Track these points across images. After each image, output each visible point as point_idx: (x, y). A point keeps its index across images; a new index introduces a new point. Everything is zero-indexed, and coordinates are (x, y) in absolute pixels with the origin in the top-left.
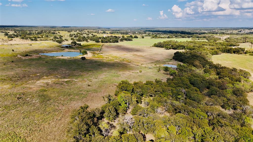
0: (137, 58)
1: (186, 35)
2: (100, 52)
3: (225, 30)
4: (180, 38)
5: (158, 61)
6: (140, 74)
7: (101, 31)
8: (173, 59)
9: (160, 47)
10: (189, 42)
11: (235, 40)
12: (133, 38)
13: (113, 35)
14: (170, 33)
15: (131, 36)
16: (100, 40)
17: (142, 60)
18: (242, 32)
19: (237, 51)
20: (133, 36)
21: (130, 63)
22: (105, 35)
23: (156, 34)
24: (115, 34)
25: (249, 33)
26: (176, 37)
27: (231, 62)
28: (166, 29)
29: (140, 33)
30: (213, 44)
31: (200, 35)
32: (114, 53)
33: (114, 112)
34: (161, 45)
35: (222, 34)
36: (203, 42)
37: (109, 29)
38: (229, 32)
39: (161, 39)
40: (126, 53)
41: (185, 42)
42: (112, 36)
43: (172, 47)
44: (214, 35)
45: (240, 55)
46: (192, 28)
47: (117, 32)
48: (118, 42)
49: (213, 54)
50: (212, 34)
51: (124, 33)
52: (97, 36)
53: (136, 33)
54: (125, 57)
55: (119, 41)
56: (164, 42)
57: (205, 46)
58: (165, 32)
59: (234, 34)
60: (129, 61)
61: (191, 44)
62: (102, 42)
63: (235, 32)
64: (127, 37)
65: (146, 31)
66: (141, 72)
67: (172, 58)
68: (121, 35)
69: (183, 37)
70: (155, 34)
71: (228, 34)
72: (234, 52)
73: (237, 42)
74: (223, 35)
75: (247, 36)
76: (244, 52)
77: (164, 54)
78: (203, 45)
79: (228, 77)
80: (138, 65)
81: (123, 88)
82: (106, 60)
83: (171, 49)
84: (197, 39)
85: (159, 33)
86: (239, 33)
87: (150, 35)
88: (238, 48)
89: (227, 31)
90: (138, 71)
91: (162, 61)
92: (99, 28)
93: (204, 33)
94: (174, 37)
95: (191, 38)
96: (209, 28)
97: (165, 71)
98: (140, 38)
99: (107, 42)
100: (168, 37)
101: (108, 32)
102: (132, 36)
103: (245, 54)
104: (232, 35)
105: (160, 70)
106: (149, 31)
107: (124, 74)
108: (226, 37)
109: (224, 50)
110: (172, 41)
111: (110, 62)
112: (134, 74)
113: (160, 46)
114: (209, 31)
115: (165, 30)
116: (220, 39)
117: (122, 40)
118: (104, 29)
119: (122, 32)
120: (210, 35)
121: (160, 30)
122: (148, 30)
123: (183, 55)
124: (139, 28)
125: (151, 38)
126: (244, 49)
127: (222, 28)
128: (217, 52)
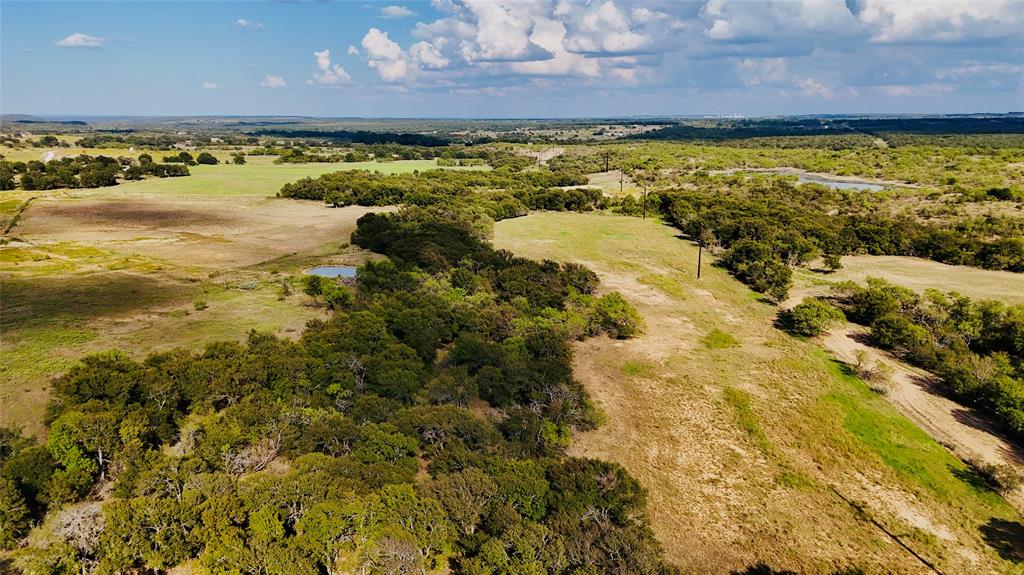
0: (198, 249)
1: (419, 148)
2: (7, 232)
3: (555, 127)
4: (397, 159)
5: (289, 256)
6: (196, 316)
7: (30, 136)
8: (352, 243)
9: (307, 198)
10: (422, 174)
11: (578, 163)
12: (193, 164)
13: (94, 153)
14: (360, 141)
15: (186, 157)
16: (18, 178)
17: (220, 256)
18: (605, 137)
19: (575, 204)
20: (195, 156)
21: (159, 275)
22: (48, 155)
23: (299, 144)
24: (104, 148)
25: (625, 138)
26: (380, 155)
27: (553, 241)
28: (346, 123)
29: (230, 143)
30: (503, 179)
31: (469, 148)
32: (83, 235)
33: (14, 502)
34: (309, 191)
35: (542, 143)
36: (474, 173)
37: (78, 127)
38: (567, 135)
39: (318, 163)
40: (149, 229)
41: (407, 174)
42: (85, 158)
43: (356, 195)
44: (516, 147)
45: (586, 215)
46: (445, 119)
47: (120, 140)
48: (114, 183)
49: (498, 218)
50: (509, 145)
51: (151, 144)
52: (7, 159)
53: (213, 140)
54: (137, 248)
55: (117, 181)
56: (323, 176)
57: (478, 190)
58: (341, 137)
59: (581, 142)
60: (156, 265)
61: (429, 181)
62: (29, 185)
63: (584, 134)
64: (166, 160)
65: (259, 133)
66: (202, 307)
67: (349, 241)
68: (133, 154)
69: (406, 157)
70: (295, 145)
71: (562, 143)
72: (568, 207)
73: (585, 168)
74: (546, 147)
75: (614, 148)
76: (598, 203)
77: (321, 227)
78: (471, 184)
79: (527, 292)
80: (193, 281)
81: (85, 389)
82: (31, 269)
83: (352, 206)
84: (458, 161)
85: (313, 139)
86: (596, 137)
87: (277, 148)
88: (578, 190)
89: (559, 132)
90: (190, 307)
91: (307, 254)
92: (26, 122)
93: (484, 141)
94: (371, 155)
95: (436, 159)
96: (504, 122)
97: (309, 294)
98: (227, 163)
99: (56, 187)
100: (350, 159)
101: (71, 139)
102: (187, 154)
103: (599, 210)
104: (571, 148)
105: (287, 293)
106: (273, 133)
107: (117, 324)
108: (551, 153)
109: (537, 200)
110: (356, 172)
111: (52, 276)
112: (166, 321)
113: (309, 196)
114: (503, 133)
115: (340, 129)
116: (533, 161)
117: (135, 175)
118: (47, 127)
119: (145, 136)
120: (502, 146)
121: (320, 131)
122: (269, 128)
123: (389, 227)
124: (228, 121)
125: (276, 162)
126: (599, 193)
127: (546, 120)
128: (512, 207)
